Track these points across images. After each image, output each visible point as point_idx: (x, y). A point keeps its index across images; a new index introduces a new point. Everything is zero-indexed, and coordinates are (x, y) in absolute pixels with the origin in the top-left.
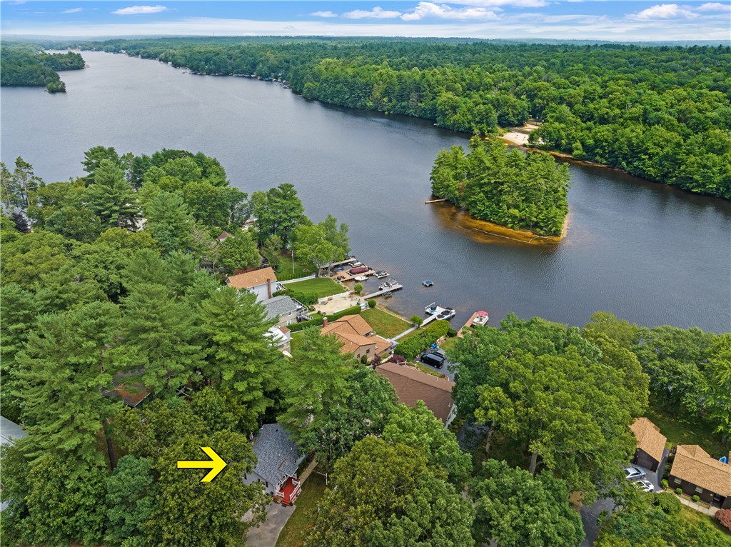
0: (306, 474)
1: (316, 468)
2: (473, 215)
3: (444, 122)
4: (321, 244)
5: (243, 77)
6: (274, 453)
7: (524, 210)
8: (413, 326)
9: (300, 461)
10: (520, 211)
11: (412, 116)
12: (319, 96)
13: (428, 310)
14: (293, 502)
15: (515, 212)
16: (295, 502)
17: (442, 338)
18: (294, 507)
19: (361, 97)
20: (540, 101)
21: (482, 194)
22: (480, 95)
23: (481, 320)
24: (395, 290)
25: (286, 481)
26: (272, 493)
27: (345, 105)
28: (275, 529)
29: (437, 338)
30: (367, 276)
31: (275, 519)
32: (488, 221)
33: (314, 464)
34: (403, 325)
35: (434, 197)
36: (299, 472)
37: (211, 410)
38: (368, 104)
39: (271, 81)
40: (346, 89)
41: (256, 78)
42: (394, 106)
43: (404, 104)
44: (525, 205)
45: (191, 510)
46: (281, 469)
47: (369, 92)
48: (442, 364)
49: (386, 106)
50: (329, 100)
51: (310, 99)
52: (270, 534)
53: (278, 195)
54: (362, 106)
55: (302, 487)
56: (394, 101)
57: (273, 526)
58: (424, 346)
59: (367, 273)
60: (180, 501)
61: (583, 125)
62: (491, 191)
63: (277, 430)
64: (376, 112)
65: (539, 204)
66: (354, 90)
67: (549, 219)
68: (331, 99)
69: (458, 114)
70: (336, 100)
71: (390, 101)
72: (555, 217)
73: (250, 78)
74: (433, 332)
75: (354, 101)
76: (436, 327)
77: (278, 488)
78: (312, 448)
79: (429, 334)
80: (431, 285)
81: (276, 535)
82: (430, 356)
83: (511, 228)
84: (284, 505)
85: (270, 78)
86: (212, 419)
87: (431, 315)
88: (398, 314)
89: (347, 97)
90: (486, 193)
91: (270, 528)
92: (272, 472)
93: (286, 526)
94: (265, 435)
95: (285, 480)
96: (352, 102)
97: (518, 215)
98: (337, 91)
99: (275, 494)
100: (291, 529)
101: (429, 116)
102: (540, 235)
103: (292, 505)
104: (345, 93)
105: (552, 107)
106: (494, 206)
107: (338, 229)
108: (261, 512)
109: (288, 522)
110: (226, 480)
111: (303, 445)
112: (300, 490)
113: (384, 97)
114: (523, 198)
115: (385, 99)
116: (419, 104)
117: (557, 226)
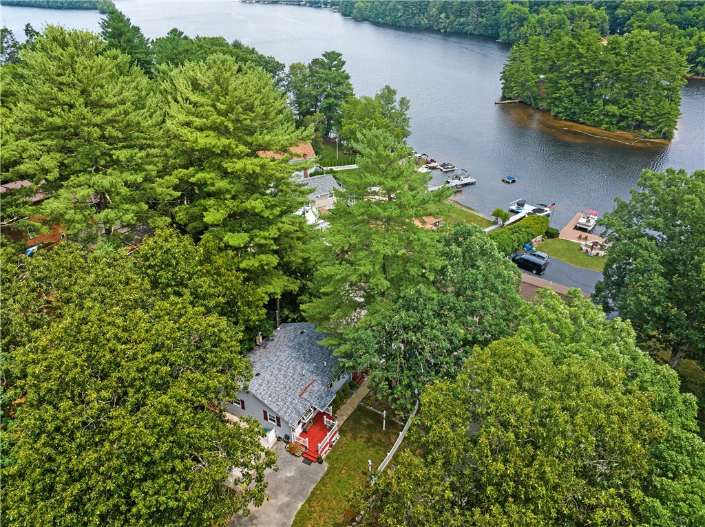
0: (348, 409)
1: (367, 398)
2: (556, 116)
3: (508, 36)
4: (374, 119)
5: (292, 4)
6: (294, 369)
7: (625, 106)
8: (495, 223)
9: (338, 385)
10: (620, 108)
11: (471, 34)
12: (370, 17)
13: (514, 207)
14: (324, 456)
15: (612, 108)
16: (328, 457)
17: (539, 238)
18: (326, 466)
19: (415, 14)
20: (623, 11)
21: (571, 88)
22: (550, 10)
23: (588, 221)
24: (466, 185)
25: (313, 419)
26: (287, 437)
27: (398, 24)
28: (287, 505)
29: (534, 237)
30: (430, 168)
31: (288, 487)
32: (574, 121)
33: (363, 391)
34: (480, 221)
35: (504, 98)
36: (336, 405)
37: (166, 265)
38: (422, 22)
39: (320, 7)
40: (399, 7)
41: (305, 5)
42: (452, 23)
43: (462, 20)
44: (627, 101)
45: (75, 476)
46: (305, 396)
47: (425, 9)
48: (544, 269)
49: (442, 23)
50: (380, 19)
51: (360, 18)
52: (278, 516)
53: (322, 64)
54: (416, 24)
55: (341, 431)
56: (452, 17)
57: (284, 499)
58: (516, 245)
59: (430, 165)
60: (48, 451)
61: (682, 31)
62: (582, 85)
63: (302, 333)
64: (430, 30)
65: (647, 98)
66: (407, 7)
67: (660, 116)
68: (383, 19)
69: (526, 27)
70: (388, 18)
71: (447, 17)
72: (669, 113)
73: (299, 5)
74: (527, 227)
75: (407, 19)
76: (532, 222)
77: (299, 430)
78: (365, 360)
79: (523, 229)
80: (513, 182)
81: (288, 517)
82: (527, 256)
83: (606, 129)
84: (308, 461)
85: (319, 5)
86: (169, 285)
87: (517, 213)
88: (472, 209)
89: (400, 14)
90: (575, 86)
91: (279, 503)
92: (289, 400)
93: (309, 501)
94: (282, 339)
95: (312, 415)
96: (405, 20)
97: (617, 113)
98: (390, 9)
99: (293, 440)
100: (318, 509)
101: (490, 32)
102: (646, 137)
103: (321, 463)
104: (398, 10)
105: (640, 16)
106: (586, 102)
107: (397, 105)
108: (254, 483)
109: (313, 493)
110: (161, 413)
111: (348, 356)
112: (337, 436)
113: (441, 13)
114: (626, 92)
115: (443, 16)
116: (480, 20)
117: (669, 126)
